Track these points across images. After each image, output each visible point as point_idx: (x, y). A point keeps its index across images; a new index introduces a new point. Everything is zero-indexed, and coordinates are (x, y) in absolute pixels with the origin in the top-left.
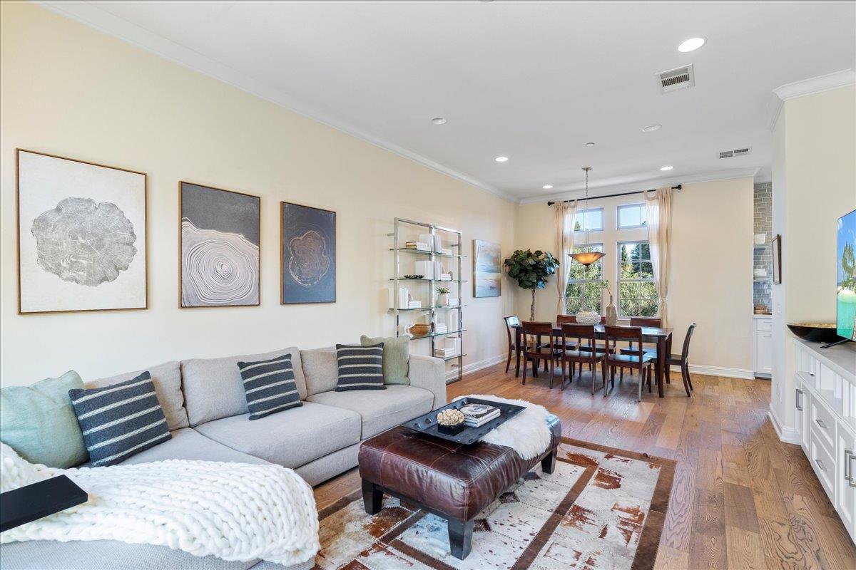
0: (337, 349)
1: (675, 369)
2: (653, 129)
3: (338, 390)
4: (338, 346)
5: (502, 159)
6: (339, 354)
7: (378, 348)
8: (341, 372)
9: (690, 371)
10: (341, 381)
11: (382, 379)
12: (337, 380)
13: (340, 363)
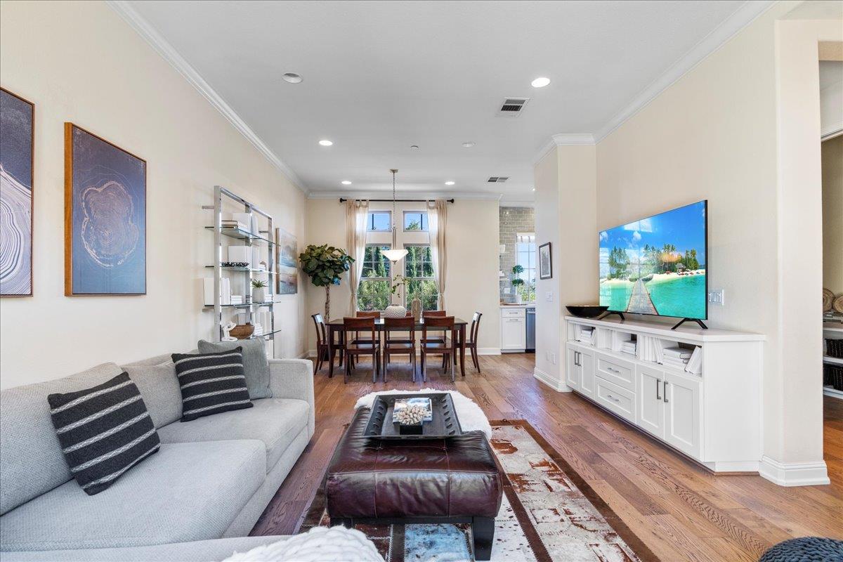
0: (174, 361)
1: (468, 352)
2: (468, 146)
3: (185, 419)
4: (175, 357)
5: (326, 143)
6: (179, 369)
7: (236, 354)
8: (185, 393)
9: (478, 354)
10: (186, 406)
11: (245, 395)
12: (180, 406)
13: (182, 381)
